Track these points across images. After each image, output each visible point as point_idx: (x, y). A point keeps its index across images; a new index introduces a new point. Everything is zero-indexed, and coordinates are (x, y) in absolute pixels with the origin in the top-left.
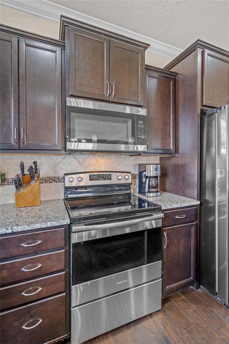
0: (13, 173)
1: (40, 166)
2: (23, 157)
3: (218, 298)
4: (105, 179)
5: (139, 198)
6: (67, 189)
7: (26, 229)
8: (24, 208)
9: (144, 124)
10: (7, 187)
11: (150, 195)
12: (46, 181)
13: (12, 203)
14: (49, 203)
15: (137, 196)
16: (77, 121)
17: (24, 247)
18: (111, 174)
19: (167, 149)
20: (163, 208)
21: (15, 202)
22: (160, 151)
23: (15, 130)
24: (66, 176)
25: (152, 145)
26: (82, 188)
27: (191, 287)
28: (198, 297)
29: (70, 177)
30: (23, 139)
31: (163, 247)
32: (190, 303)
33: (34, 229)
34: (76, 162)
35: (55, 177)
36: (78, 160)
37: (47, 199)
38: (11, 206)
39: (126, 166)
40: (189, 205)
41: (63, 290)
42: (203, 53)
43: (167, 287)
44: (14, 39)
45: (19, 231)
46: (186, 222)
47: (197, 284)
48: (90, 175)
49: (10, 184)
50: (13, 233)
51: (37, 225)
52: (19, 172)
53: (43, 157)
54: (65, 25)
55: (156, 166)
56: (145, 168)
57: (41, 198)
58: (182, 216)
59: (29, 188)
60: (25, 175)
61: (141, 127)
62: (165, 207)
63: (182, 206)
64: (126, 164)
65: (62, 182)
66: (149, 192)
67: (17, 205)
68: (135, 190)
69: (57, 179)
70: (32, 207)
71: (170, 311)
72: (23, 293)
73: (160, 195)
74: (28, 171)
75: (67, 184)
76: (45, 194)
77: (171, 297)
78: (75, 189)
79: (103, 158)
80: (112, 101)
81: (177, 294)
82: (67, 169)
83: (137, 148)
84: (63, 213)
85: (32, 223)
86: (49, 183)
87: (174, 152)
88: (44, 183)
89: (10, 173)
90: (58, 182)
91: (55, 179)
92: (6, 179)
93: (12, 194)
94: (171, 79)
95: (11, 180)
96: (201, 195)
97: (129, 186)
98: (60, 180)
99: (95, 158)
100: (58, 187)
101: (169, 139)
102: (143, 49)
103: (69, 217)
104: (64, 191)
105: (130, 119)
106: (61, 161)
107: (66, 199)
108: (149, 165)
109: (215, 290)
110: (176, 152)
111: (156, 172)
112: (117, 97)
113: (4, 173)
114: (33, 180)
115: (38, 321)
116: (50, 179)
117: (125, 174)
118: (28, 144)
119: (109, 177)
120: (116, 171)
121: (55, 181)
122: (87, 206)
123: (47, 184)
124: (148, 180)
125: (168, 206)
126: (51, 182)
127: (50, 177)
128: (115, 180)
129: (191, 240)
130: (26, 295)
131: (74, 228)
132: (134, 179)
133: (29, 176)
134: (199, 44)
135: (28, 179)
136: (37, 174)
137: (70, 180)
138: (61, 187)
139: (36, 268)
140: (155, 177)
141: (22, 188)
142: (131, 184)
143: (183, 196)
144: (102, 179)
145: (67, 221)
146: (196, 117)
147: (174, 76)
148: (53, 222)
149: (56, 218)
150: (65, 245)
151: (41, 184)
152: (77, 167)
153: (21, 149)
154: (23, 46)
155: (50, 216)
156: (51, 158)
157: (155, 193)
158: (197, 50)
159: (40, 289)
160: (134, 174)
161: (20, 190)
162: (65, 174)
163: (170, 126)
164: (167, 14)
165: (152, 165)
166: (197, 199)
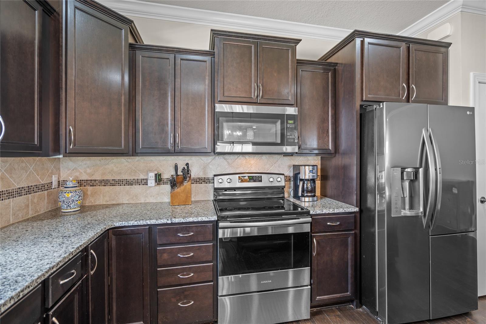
0: (168, 174)
1: (191, 167)
2: (176, 158)
3: (379, 318)
4: (255, 181)
5: (293, 204)
6: (216, 190)
7: (181, 222)
8: (178, 206)
9: (294, 123)
10: (162, 186)
11: (304, 199)
12: (196, 182)
13: (167, 201)
14: (199, 203)
15: (291, 202)
16: (225, 124)
17: (180, 236)
18: (262, 176)
19: (325, 148)
20: (311, 212)
21: (170, 201)
22: (316, 152)
23: (172, 135)
24: (215, 177)
25: (306, 145)
26: (232, 190)
27: (352, 306)
28: (356, 316)
29: (219, 179)
30: (178, 144)
31: (313, 254)
32: (344, 319)
33: (187, 221)
34: (226, 163)
35: (205, 178)
36: (227, 160)
37: (197, 199)
38: (166, 204)
39: (279, 167)
40: (344, 212)
41: (211, 279)
42: (362, 42)
43: (318, 298)
44: (172, 56)
45: (176, 222)
46: (341, 230)
47: (356, 302)
48: (239, 176)
49: (165, 184)
50: (172, 224)
51: (190, 219)
52: (173, 173)
53: (194, 158)
54: (215, 37)
55: (312, 168)
56: (299, 169)
57: (192, 198)
58: (336, 223)
59: (182, 188)
60: (178, 175)
61: (291, 127)
62: (314, 211)
63: (335, 212)
64: (279, 165)
65: (211, 183)
66: (303, 196)
67: (172, 203)
68: (289, 194)
69: (207, 180)
70: (185, 206)
71: (320, 322)
72: (179, 276)
73: (317, 201)
74: (182, 172)
75: (217, 185)
76: (195, 194)
77: (324, 311)
78: (224, 191)
79: (254, 158)
80: (260, 102)
81: (332, 309)
82: (217, 170)
83: (286, 149)
84: (211, 211)
85: (186, 217)
86: (199, 184)
87: (333, 152)
88: (195, 184)
89: (165, 174)
90: (208, 183)
91: (205, 180)
92: (162, 179)
93: (167, 193)
94: (330, 70)
95: (166, 180)
96: (361, 202)
97: (283, 189)
98: (210, 181)
99: (246, 158)
100: (208, 188)
101: (327, 137)
102: (294, 45)
103: (217, 215)
104: (213, 192)
105: (279, 119)
106: (210, 162)
107: (215, 200)
108: (303, 167)
109: (375, 308)
110: (337, 152)
111: (313, 175)
112: (265, 98)
113: (161, 174)
114: (186, 180)
115: (190, 302)
116: (200, 180)
117: (278, 176)
118: (182, 147)
119: (260, 179)
120: (267, 172)
121: (205, 181)
122: (236, 208)
123: (197, 185)
124: (301, 183)
125: (318, 211)
126: (201, 183)
127: (200, 177)
128: (266, 182)
129: (347, 250)
130: (181, 277)
131: (221, 224)
132: (289, 182)
133: (183, 176)
134: (357, 34)
135: (181, 180)
136: (189, 175)
137: (219, 181)
138: (210, 188)
139: (189, 255)
140: (312, 180)
141: (176, 188)
142: (284, 187)
143: (343, 202)
144: (252, 181)
145: (215, 218)
146: (355, 113)
147: (333, 66)
148: (203, 217)
149: (205, 215)
150: (213, 240)
151: (192, 184)
152: (227, 167)
153: (176, 153)
154: (178, 61)
155: (201, 213)
156: (201, 159)
157: (311, 198)
158: (356, 39)
159: (192, 274)
160: (289, 176)
161: (175, 189)
162: (215, 176)
163: (329, 123)
164: (322, 3)
165: (307, 167)
166: (356, 205)
